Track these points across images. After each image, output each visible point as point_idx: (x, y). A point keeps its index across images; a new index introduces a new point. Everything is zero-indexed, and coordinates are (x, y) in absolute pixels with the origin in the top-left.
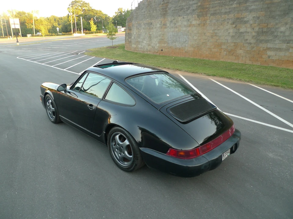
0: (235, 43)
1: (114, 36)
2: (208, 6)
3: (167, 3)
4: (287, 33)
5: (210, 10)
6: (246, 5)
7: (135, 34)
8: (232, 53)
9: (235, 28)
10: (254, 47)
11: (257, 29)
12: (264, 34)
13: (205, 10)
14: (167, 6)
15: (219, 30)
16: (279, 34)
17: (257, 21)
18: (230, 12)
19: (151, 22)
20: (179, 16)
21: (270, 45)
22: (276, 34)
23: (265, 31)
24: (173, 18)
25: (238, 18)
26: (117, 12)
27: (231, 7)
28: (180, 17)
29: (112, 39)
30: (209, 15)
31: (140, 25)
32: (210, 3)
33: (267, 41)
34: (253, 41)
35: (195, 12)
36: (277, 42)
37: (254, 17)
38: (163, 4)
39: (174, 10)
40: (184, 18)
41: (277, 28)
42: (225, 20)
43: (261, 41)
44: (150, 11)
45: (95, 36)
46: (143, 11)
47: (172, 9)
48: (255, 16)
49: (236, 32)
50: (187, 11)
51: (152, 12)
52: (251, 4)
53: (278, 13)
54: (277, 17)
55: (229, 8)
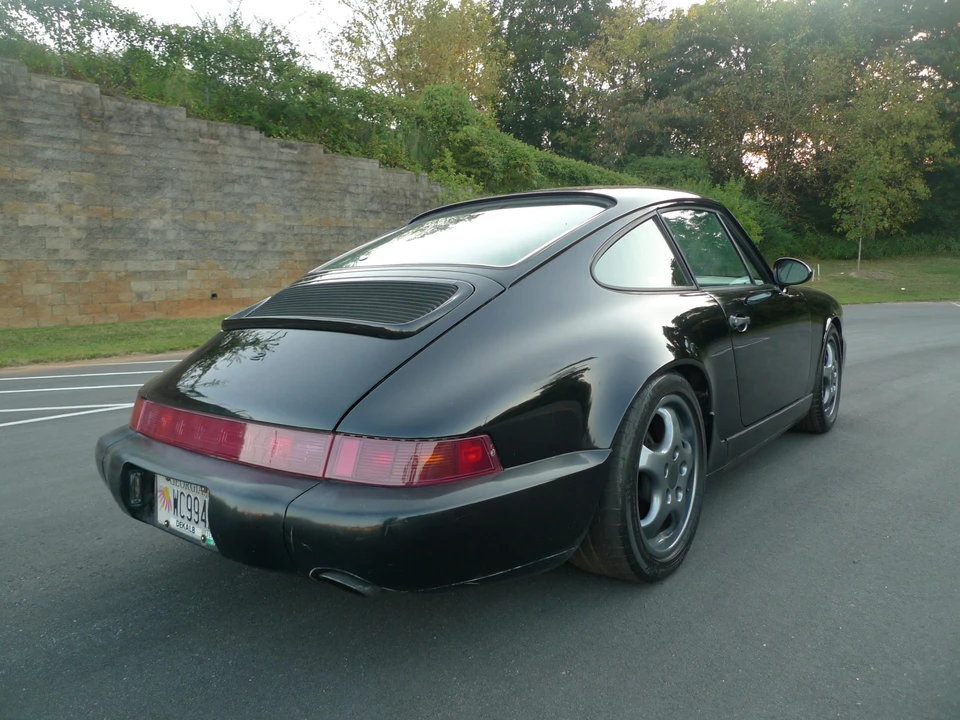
0: (11, 262)
6: (19, 142)
8: (4, 297)
10: (86, 273)
11: (82, 219)
12: (110, 236)
16: (151, 236)
17: (76, 196)
21: (133, 265)
22: (141, 236)
23: (110, 226)
25: (1, 181)
33: (123, 255)
34: (77, 255)
36: (152, 255)
37: (62, 184)
41: (141, 220)
43: (105, 255)
48: (64, 180)
49: (5, 226)
52: (40, 145)
53: (133, 182)
54: (134, 194)
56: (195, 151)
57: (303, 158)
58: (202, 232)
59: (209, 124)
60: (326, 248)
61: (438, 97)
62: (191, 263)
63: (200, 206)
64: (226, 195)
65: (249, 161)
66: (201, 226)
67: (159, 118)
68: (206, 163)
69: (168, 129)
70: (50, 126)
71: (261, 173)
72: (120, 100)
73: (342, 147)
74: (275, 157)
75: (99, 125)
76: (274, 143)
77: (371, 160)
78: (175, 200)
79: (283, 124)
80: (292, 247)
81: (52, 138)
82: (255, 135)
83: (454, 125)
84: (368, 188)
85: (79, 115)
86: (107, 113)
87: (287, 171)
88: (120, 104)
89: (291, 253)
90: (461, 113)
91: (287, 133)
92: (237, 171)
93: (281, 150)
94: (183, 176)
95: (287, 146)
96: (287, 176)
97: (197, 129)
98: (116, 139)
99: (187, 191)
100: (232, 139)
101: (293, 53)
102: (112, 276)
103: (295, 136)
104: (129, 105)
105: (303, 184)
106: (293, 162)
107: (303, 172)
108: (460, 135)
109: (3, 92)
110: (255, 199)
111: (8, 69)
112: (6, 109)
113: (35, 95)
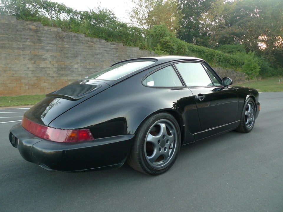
0: (37, 77)
6: (40, 45)
8: (36, 86)
9: (34, 63)
10: (57, 80)
11: (56, 65)
12: (63, 70)
15: (14, 64)
16: (74, 70)
17: (55, 59)
18: (24, 48)
21: (69, 78)
22: (72, 70)
23: (64, 67)
25: (35, 55)
27: (24, 44)
33: (67, 75)
34: (54, 75)
36: (74, 75)
37: (51, 56)
41: (72, 66)
42: (19, 55)
43: (62, 75)
49: (36, 67)
52: (46, 45)
53: (70, 55)
54: (70, 58)
55: (23, 45)
56: (87, 46)
57: (117, 47)
58: (88, 69)
59: (91, 38)
61: (157, 29)
63: (88, 61)
64: (95, 58)
65: (102, 49)
66: (88, 67)
67: (77, 37)
68: (90, 49)
69: (80, 40)
70: (48, 40)
71: (105, 52)
72: (67, 33)
73: (129, 44)
74: (109, 47)
75: (61, 39)
76: (109, 43)
77: (137, 48)
78: (81, 60)
79: (112, 38)
81: (49, 43)
82: (103, 41)
83: (162, 36)
84: (136, 56)
85: (56, 37)
86: (63, 36)
87: (112, 51)
88: (67, 34)
90: (164, 33)
91: (113, 40)
92: (98, 51)
93: (111, 45)
94: (83, 53)
95: (112, 44)
96: (113, 52)
97: (88, 40)
98: (66, 43)
99: (84, 57)
100: (97, 42)
101: (115, 17)
102: (64, 81)
103: (115, 41)
104: (69, 34)
105: (117, 55)
106: (114, 48)
107: (117, 51)
108: (164, 39)
109: (37, 31)
110: (103, 59)
111: (38, 25)
112: (37, 36)
113: (44, 32)
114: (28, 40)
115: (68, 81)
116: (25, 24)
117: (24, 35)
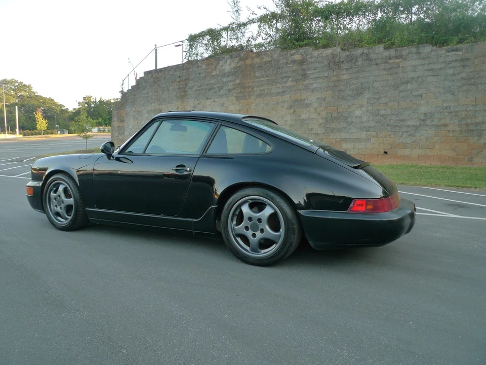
1: (89, 134)
2: (250, 84)
3: (186, 79)
4: (365, 118)
5: (254, 89)
6: (305, 83)
7: (131, 127)
9: (293, 113)
11: (324, 114)
12: (335, 121)
13: (247, 90)
14: (186, 84)
15: (271, 117)
16: (354, 120)
17: (323, 103)
18: (283, 92)
19: (160, 108)
20: (207, 99)
21: (344, 135)
22: (350, 120)
23: (336, 116)
24: (197, 102)
25: (296, 101)
26: (81, 102)
27: (285, 85)
28: (209, 101)
29: (86, 137)
30: (254, 97)
31: (140, 113)
32: (253, 80)
33: (340, 130)
34: (320, 131)
35: (232, 92)
36: (353, 130)
37: (318, 98)
38: (179, 82)
39: (199, 90)
40: (215, 101)
41: (350, 112)
42: (277, 103)
43: (332, 130)
44: (157, 92)
45: (45, 138)
46: (145, 91)
47: (195, 89)
48: (319, 96)
49: (296, 120)
50: (220, 91)
51: (161, 93)
52: (312, 82)
53: (349, 92)
54: (349, 98)
55: (283, 87)
56: (385, 69)
57: (467, 56)
58: (383, 116)
59: (396, 51)
60: (479, 120)
62: (374, 134)
63: (383, 100)
65: (421, 67)
66: (382, 112)
67: (367, 55)
68: (391, 74)
69: (371, 60)
70: (316, 73)
71: (429, 73)
72: (348, 51)
74: (441, 60)
75: (337, 67)
76: (443, 51)
78: (368, 99)
80: (448, 121)
81: (317, 78)
85: (329, 64)
86: (341, 60)
87: (450, 68)
88: (348, 53)
89: (446, 125)
92: (411, 75)
93: (448, 54)
94: (376, 85)
95: (453, 50)
96: (450, 71)
97: (388, 56)
98: (344, 72)
99: (377, 93)
100: (411, 55)
102: (334, 141)
104: (353, 52)
105: (464, 75)
106: (457, 60)
107: (465, 66)
109: (302, 62)
110: (421, 92)
111: (305, 52)
112: (302, 69)
113: (313, 60)
114: (290, 79)
115: (340, 141)
116: (289, 55)
117: (286, 72)
